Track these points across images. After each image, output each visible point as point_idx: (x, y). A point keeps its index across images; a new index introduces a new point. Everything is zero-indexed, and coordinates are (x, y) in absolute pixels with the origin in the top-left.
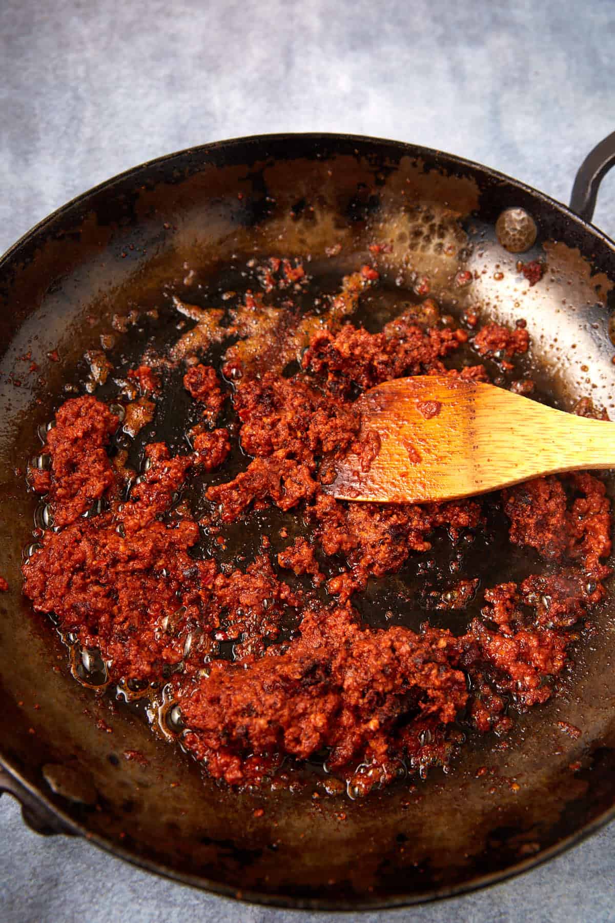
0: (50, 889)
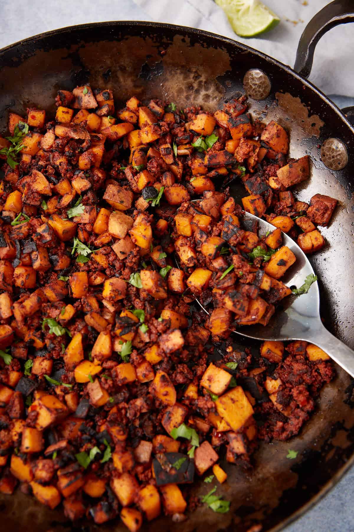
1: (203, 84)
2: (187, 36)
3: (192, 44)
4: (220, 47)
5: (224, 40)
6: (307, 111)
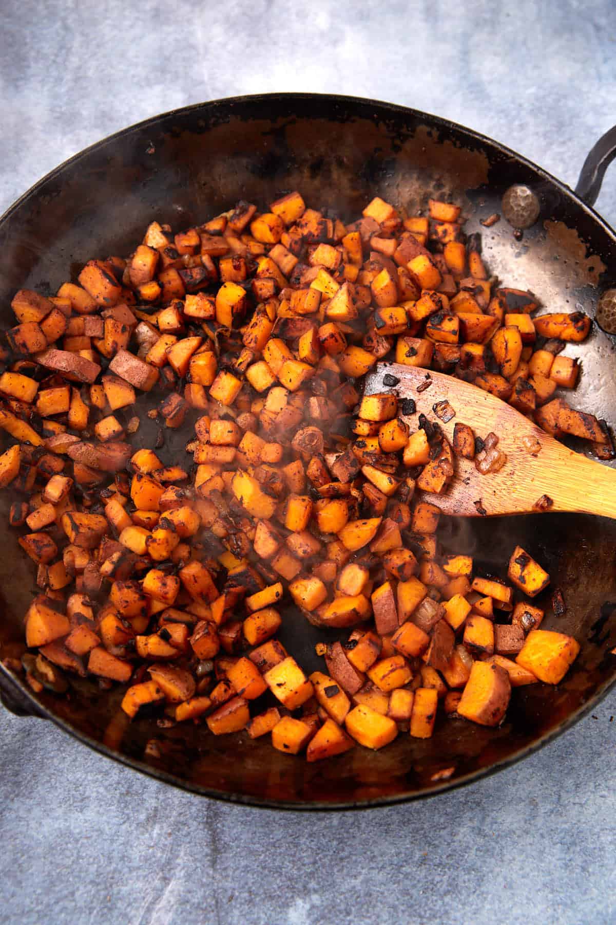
0: (23, 738)
1: (446, 197)
2: (435, 129)
3: (441, 140)
4: (478, 149)
5: (485, 140)
6: (584, 249)
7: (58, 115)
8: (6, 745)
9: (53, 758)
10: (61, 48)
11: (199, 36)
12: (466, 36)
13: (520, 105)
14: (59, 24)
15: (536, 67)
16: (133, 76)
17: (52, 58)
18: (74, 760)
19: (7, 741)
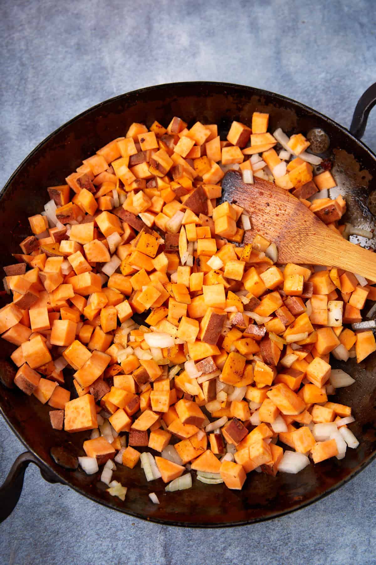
0: (55, 536)
4: (290, 108)
6: (359, 166)
7: (24, 127)
8: (45, 542)
9: (73, 547)
10: (21, 79)
11: (107, 61)
12: (278, 41)
13: (316, 87)
14: (18, 62)
15: (324, 58)
16: (69, 94)
17: (16, 87)
18: (86, 547)
19: (46, 540)
